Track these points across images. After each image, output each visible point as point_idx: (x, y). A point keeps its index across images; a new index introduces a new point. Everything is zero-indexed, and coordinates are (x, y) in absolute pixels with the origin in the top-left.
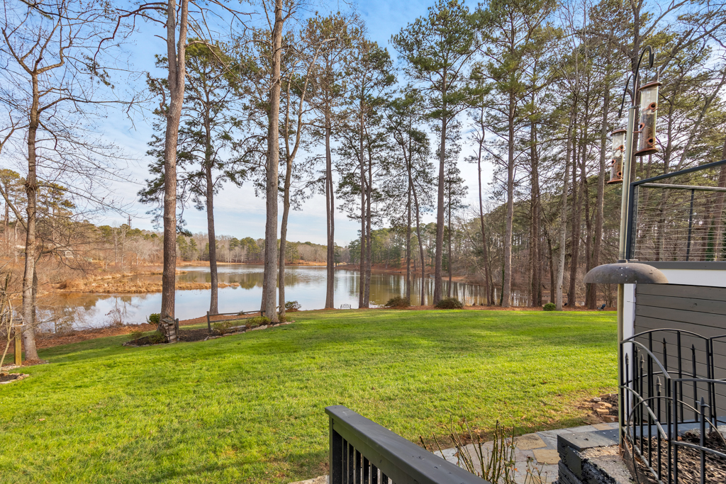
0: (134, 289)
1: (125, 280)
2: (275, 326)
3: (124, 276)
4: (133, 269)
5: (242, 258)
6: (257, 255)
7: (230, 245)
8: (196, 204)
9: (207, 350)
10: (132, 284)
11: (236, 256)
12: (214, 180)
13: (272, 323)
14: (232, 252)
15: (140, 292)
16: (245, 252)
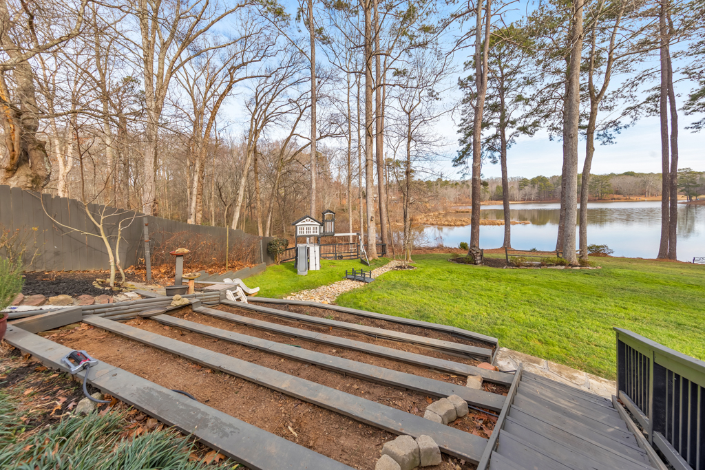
0: (446, 223)
1: (441, 216)
2: (574, 268)
3: (439, 214)
4: (445, 209)
5: (533, 196)
6: (550, 192)
7: (520, 186)
8: (491, 159)
9: (508, 276)
10: (445, 219)
11: (525, 195)
12: (507, 138)
13: (570, 265)
14: (521, 192)
15: (451, 225)
16: (536, 190)
